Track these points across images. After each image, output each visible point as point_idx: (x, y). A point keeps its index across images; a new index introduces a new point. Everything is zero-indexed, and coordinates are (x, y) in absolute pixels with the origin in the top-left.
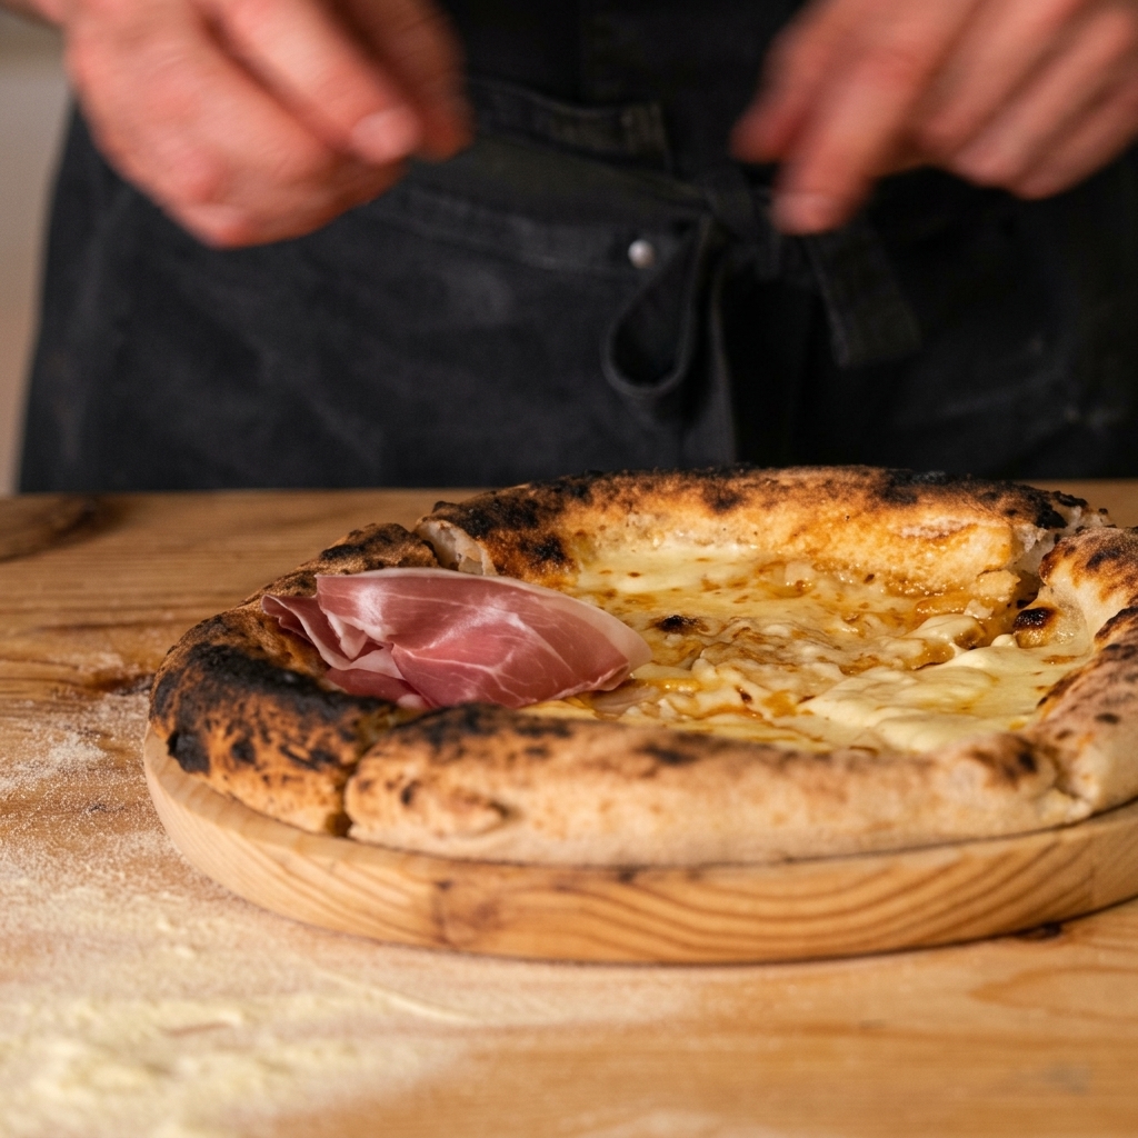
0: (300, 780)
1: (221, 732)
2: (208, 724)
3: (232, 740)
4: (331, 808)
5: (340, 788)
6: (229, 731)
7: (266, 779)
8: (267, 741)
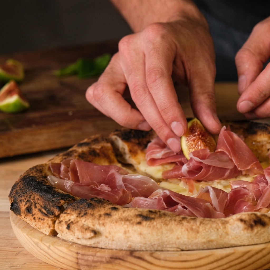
0: (44, 219)
1: (24, 203)
2: (21, 201)
3: (26, 206)
4: (52, 228)
5: (54, 222)
6: (26, 204)
7: (34, 218)
8: (36, 207)
